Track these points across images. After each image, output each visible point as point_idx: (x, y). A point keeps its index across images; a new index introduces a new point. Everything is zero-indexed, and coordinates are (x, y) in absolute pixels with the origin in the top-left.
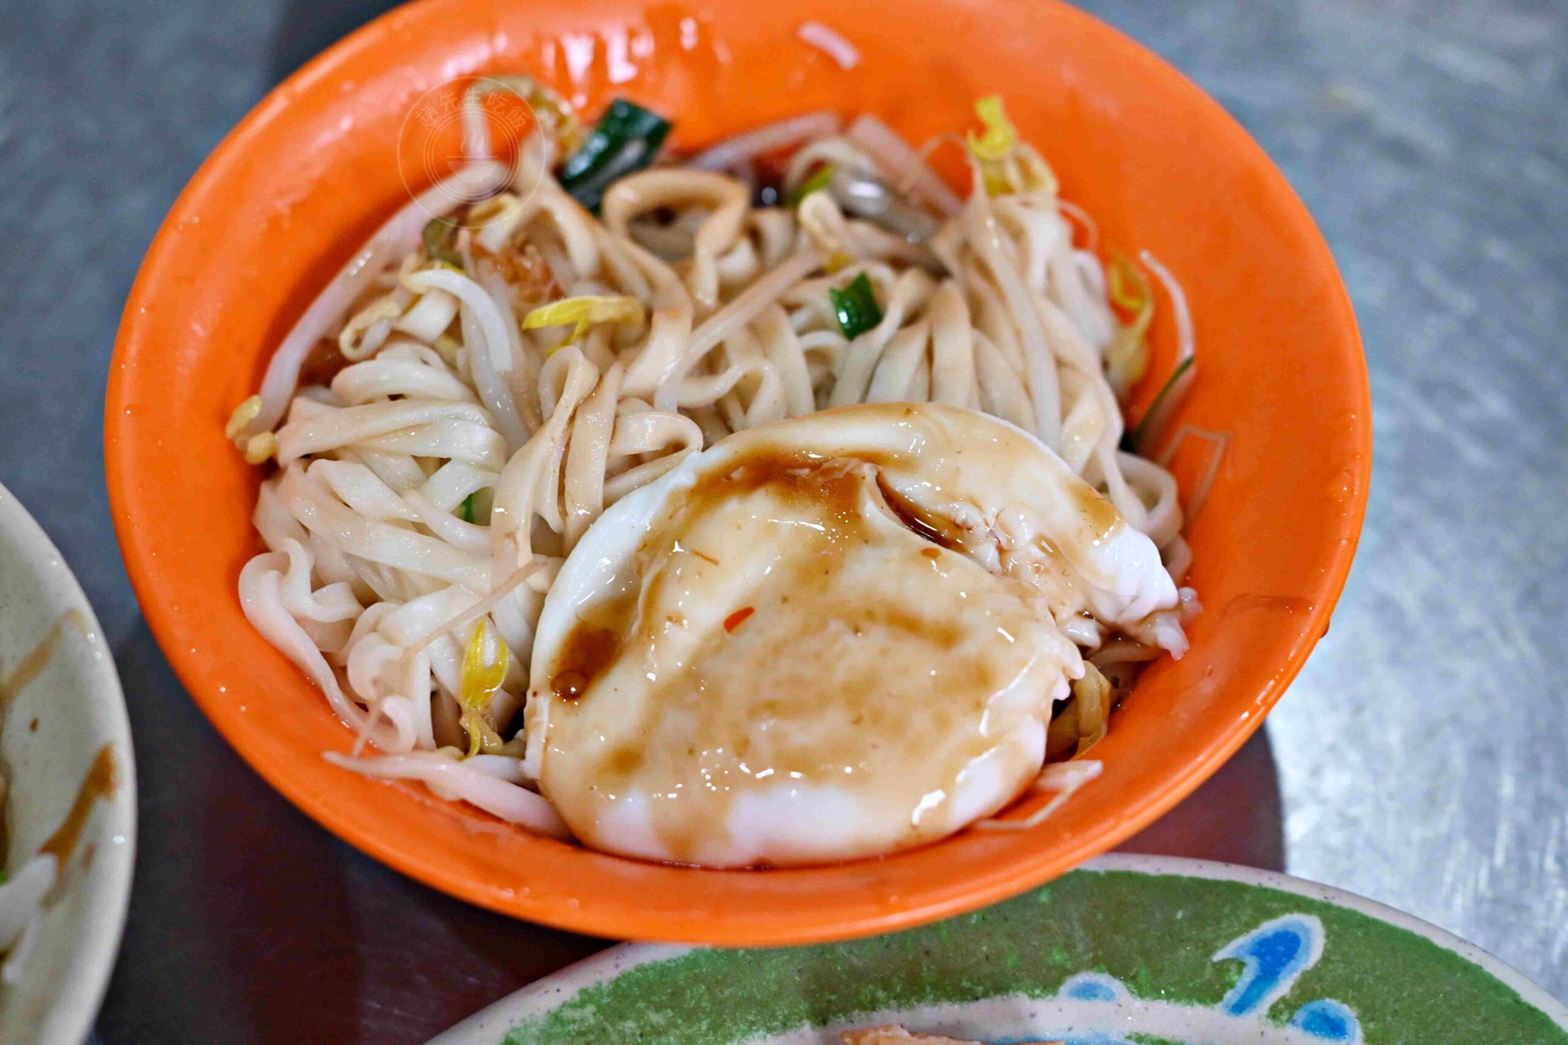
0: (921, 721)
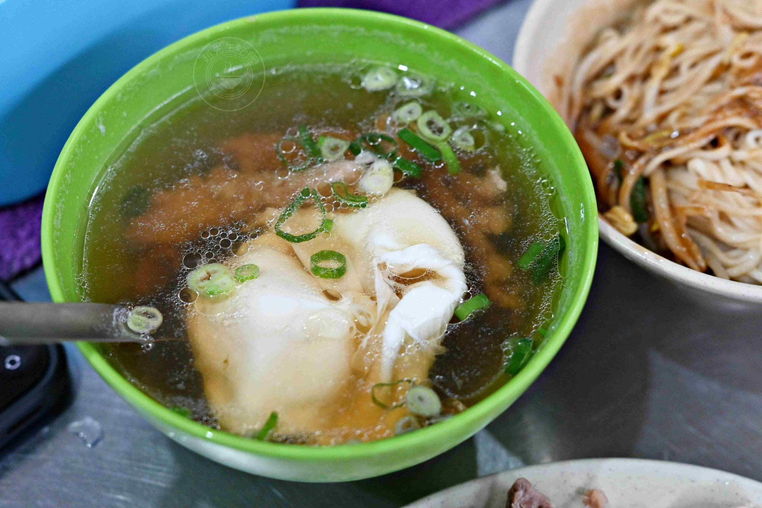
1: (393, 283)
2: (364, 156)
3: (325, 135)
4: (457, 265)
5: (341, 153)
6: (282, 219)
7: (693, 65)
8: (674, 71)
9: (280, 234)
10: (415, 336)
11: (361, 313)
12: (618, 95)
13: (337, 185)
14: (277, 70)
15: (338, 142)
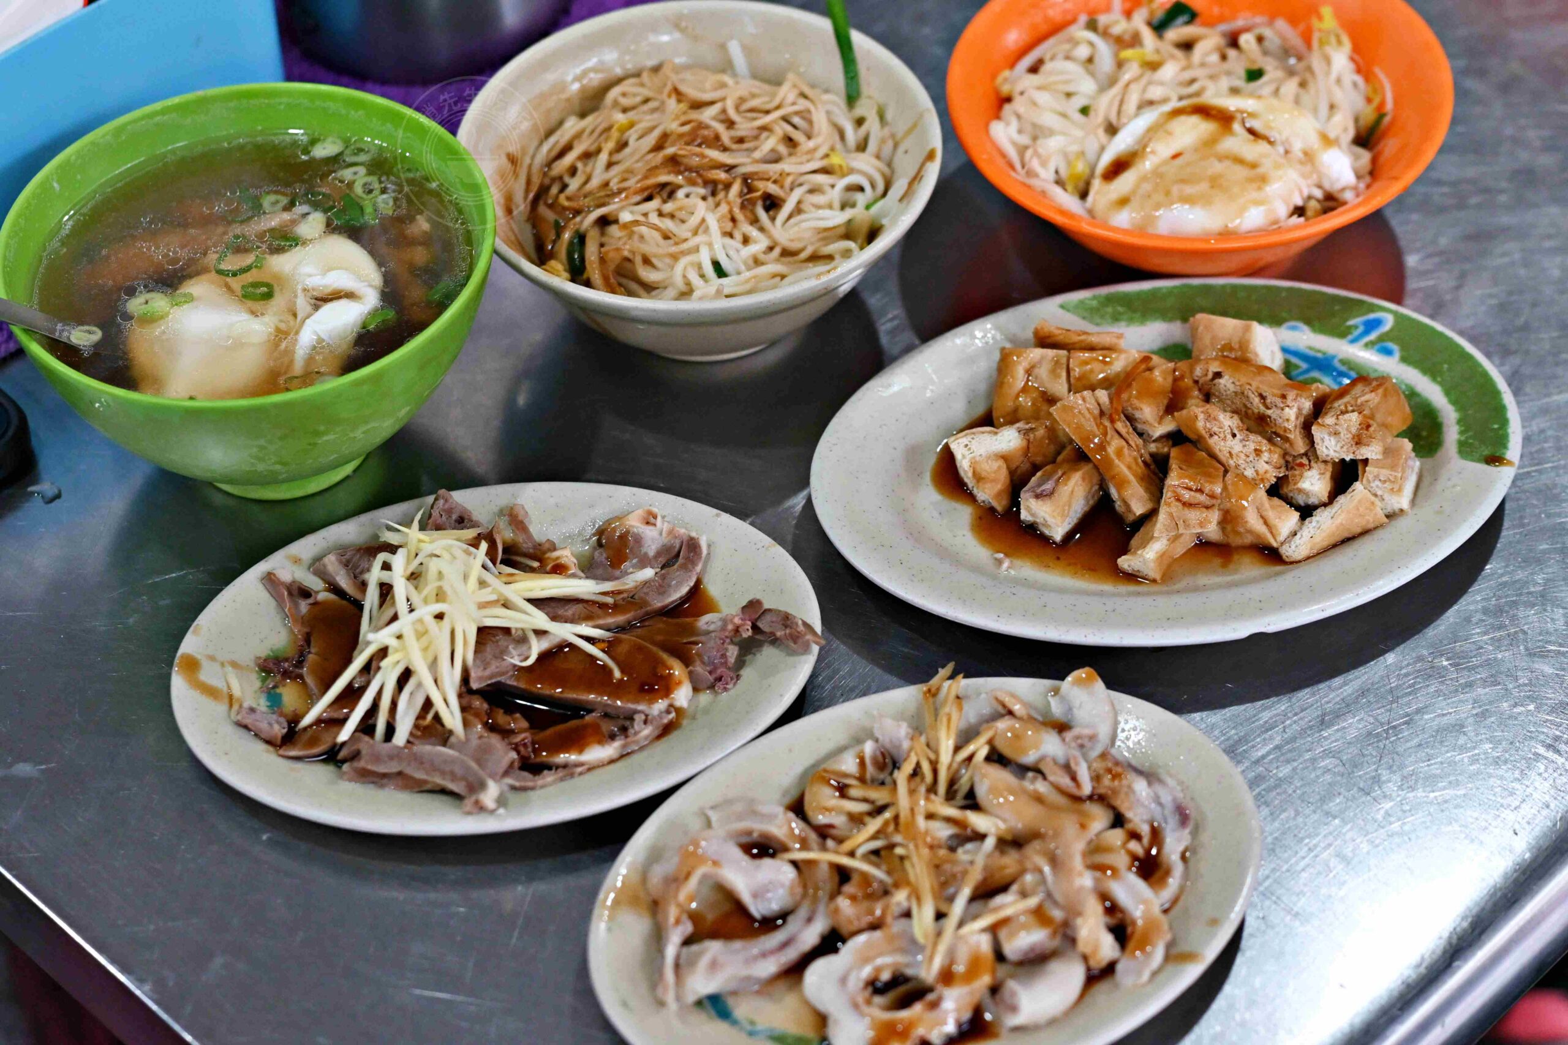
0: (1236, 190)
1: (313, 301)
2: (300, 209)
3: (268, 193)
4: (375, 287)
5: (280, 205)
6: (219, 260)
7: (641, 137)
8: (622, 145)
9: (220, 272)
10: (325, 338)
11: (281, 321)
12: (573, 171)
13: (272, 230)
14: (229, 144)
15: (279, 197)
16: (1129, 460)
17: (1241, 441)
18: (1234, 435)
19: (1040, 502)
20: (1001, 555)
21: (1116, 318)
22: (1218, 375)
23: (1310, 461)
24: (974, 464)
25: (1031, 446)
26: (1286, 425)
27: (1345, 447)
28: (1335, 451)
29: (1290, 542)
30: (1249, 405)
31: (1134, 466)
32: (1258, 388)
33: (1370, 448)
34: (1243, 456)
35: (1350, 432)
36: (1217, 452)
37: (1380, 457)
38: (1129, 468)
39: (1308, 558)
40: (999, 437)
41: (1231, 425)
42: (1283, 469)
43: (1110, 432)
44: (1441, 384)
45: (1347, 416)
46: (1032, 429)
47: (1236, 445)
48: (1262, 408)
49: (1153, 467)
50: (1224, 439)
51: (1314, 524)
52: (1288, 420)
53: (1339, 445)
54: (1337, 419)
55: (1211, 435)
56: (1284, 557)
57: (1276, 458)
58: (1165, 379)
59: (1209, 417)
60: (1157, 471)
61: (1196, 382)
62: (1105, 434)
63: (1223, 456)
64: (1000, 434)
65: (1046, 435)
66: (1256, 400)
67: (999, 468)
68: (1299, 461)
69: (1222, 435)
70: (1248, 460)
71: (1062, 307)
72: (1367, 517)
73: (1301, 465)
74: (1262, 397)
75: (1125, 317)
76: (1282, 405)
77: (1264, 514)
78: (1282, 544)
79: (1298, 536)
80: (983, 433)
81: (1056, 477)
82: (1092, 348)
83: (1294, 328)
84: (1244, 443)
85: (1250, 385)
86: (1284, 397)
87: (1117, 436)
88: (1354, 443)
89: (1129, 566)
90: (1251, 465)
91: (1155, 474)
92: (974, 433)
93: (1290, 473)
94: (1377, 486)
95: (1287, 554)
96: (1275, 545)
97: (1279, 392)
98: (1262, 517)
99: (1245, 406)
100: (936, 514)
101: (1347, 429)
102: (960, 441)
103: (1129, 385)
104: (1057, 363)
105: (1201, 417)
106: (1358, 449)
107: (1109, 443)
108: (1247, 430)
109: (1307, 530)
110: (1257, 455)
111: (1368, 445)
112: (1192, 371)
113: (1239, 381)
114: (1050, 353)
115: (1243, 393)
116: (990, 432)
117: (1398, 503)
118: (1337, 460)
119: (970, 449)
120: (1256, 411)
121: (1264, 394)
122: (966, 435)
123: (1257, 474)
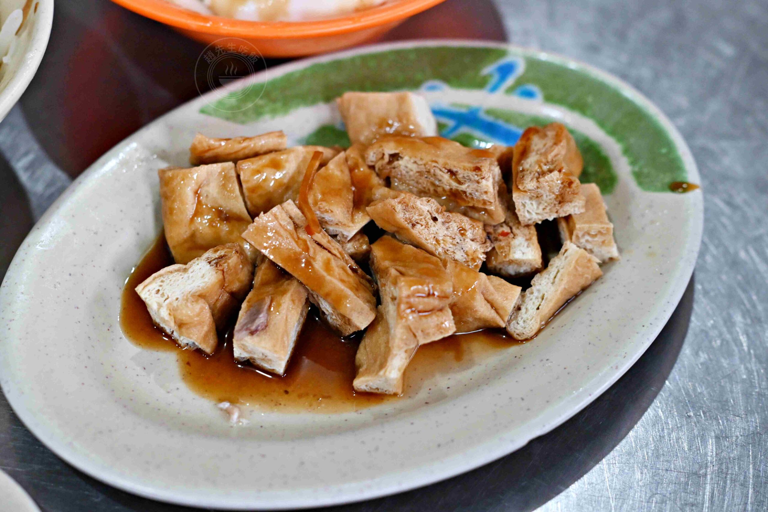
16: (337, 271)
17: (443, 223)
18: (435, 219)
19: (255, 338)
20: (226, 405)
21: (258, 112)
22: (395, 157)
23: (511, 228)
24: (173, 311)
25: (226, 276)
26: (485, 197)
27: (548, 208)
28: (537, 214)
29: (516, 318)
30: (437, 183)
31: (345, 278)
32: (446, 164)
33: (573, 204)
34: (449, 240)
35: (553, 193)
36: (424, 241)
37: (583, 211)
38: (342, 281)
39: (539, 331)
40: (189, 273)
41: (430, 209)
42: (488, 244)
43: (312, 246)
44: (593, 116)
45: (548, 177)
46: (221, 257)
47: (439, 229)
48: (454, 185)
49: (360, 271)
50: (427, 226)
51: (536, 294)
52: (486, 192)
53: (541, 207)
54: (538, 181)
55: (414, 225)
56: (515, 336)
57: (479, 232)
58: (342, 171)
59: (406, 206)
60: (364, 273)
61: (372, 167)
62: (307, 249)
63: (430, 244)
64: (191, 270)
65: (239, 261)
66: (447, 177)
67: (202, 309)
68: (500, 230)
69: (424, 223)
70: (455, 242)
71: (202, 111)
72: (586, 275)
73: (505, 234)
74: (452, 173)
75: (267, 109)
76: (477, 178)
77: (490, 298)
78: (509, 322)
79: (523, 310)
80: (171, 272)
81: (266, 307)
82: (257, 155)
83: (432, 88)
84: (447, 225)
85: (436, 162)
86: (477, 169)
87: (318, 248)
88: (557, 203)
89: (366, 386)
90: (458, 247)
91: (363, 277)
92: (161, 276)
93: (496, 245)
94: (587, 241)
95: (518, 332)
96: (503, 325)
97: (471, 165)
98: (488, 301)
99: (433, 184)
100: (139, 370)
101: (550, 191)
102: (150, 287)
103: (311, 188)
104: (226, 178)
105: (399, 208)
106: (561, 207)
107: (314, 259)
108: (446, 211)
109: (531, 302)
110: (462, 235)
111: (571, 202)
112: (363, 158)
113: (421, 159)
114: (216, 167)
115: (429, 172)
116: (178, 270)
117: (609, 252)
118: (540, 222)
119: (163, 295)
120: (447, 188)
121: (454, 170)
122: (154, 279)
123: (468, 255)
